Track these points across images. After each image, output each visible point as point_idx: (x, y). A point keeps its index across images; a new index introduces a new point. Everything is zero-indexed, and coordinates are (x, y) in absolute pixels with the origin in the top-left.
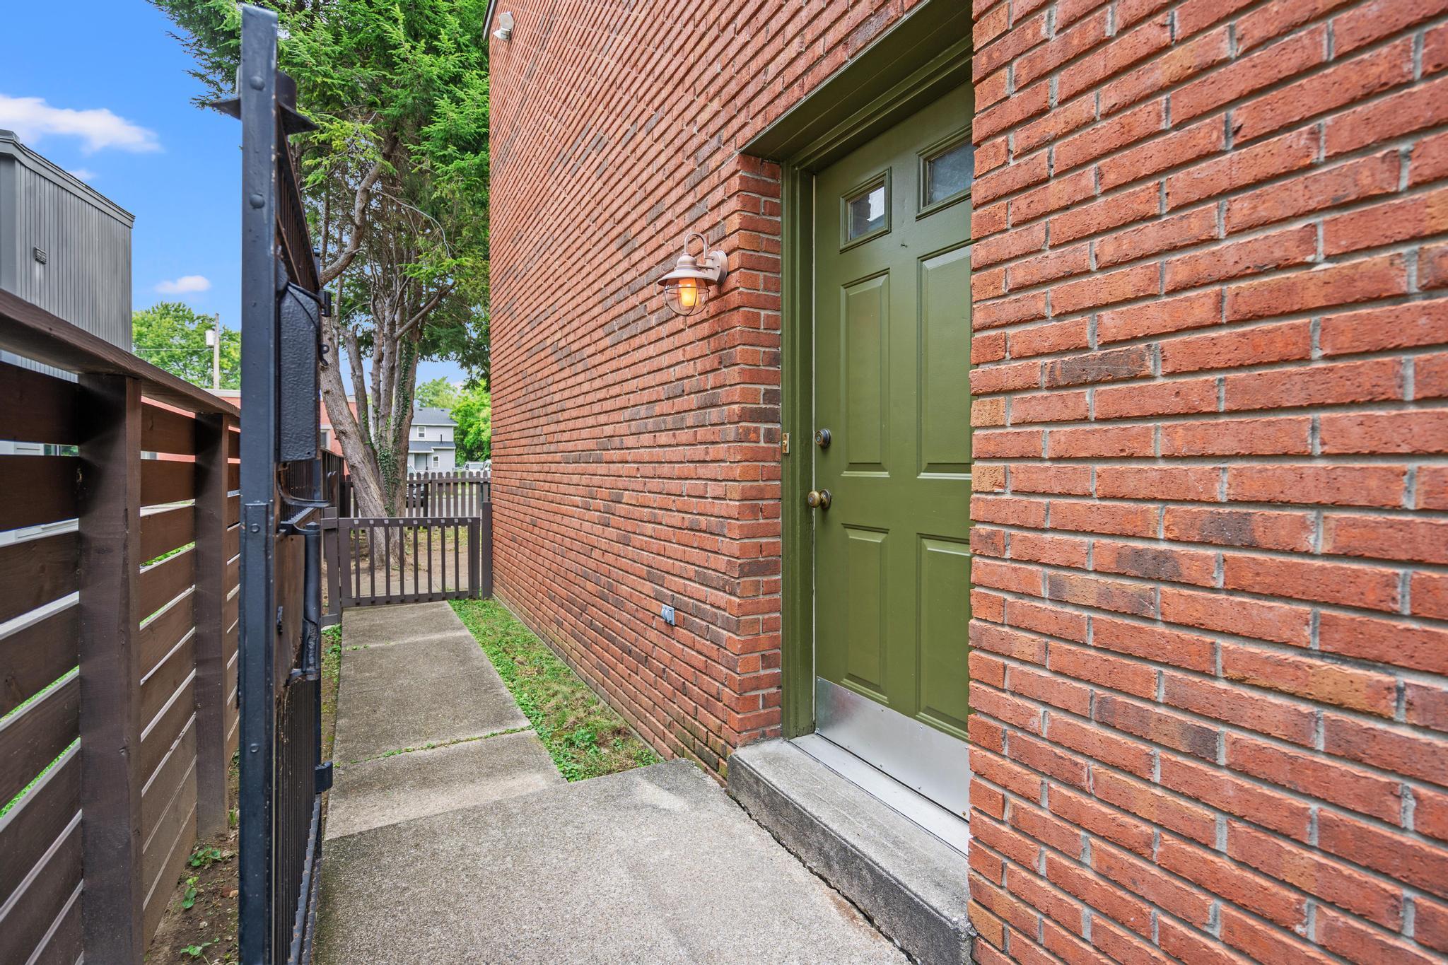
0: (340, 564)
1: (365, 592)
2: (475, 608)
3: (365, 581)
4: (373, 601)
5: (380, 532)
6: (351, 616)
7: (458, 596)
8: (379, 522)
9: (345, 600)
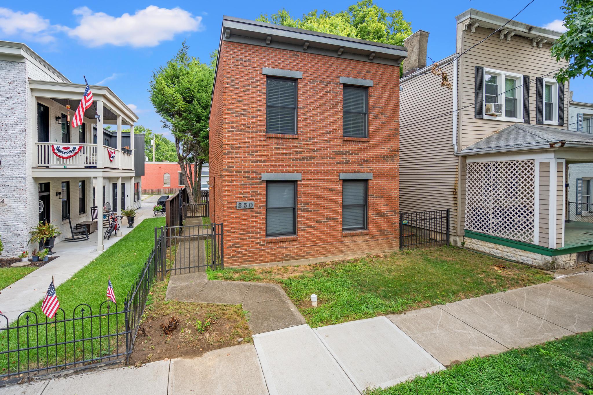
0: (185, 211)
1: (189, 216)
2: (206, 218)
3: (189, 214)
4: (190, 217)
5: (193, 206)
6: (187, 219)
7: (204, 217)
8: (193, 204)
9: (186, 217)
